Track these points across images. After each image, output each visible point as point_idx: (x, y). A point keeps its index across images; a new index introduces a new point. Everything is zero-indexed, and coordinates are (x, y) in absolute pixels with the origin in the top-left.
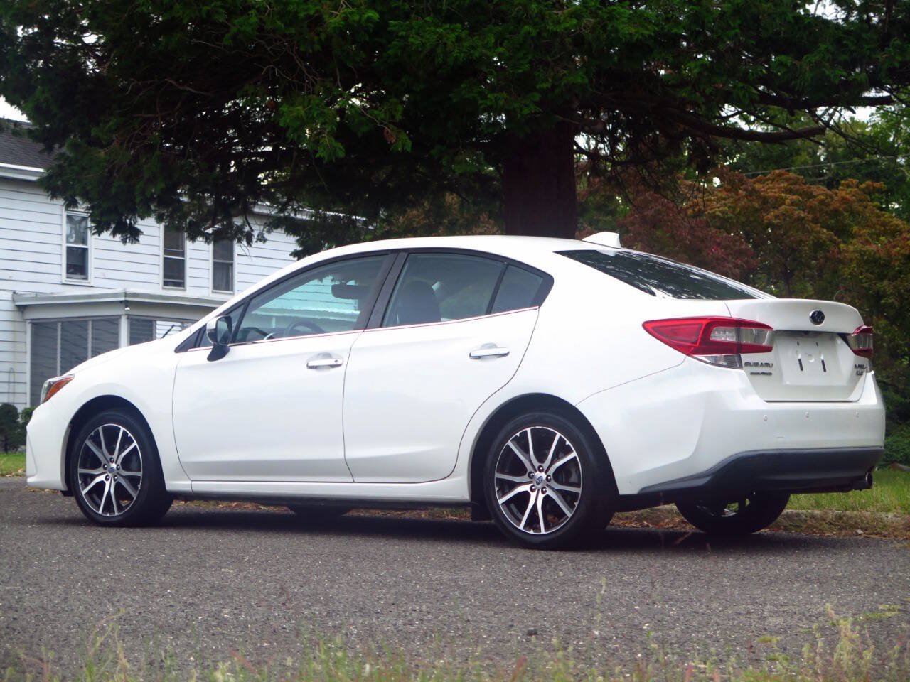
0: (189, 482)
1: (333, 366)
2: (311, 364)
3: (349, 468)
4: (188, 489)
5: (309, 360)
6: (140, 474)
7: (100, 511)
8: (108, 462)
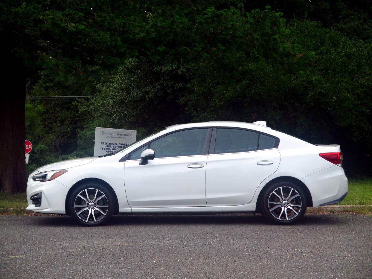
0: (131, 209)
1: (200, 167)
2: (189, 166)
3: (206, 202)
4: (130, 211)
5: (188, 165)
6: (107, 206)
7: (87, 221)
8: (89, 203)
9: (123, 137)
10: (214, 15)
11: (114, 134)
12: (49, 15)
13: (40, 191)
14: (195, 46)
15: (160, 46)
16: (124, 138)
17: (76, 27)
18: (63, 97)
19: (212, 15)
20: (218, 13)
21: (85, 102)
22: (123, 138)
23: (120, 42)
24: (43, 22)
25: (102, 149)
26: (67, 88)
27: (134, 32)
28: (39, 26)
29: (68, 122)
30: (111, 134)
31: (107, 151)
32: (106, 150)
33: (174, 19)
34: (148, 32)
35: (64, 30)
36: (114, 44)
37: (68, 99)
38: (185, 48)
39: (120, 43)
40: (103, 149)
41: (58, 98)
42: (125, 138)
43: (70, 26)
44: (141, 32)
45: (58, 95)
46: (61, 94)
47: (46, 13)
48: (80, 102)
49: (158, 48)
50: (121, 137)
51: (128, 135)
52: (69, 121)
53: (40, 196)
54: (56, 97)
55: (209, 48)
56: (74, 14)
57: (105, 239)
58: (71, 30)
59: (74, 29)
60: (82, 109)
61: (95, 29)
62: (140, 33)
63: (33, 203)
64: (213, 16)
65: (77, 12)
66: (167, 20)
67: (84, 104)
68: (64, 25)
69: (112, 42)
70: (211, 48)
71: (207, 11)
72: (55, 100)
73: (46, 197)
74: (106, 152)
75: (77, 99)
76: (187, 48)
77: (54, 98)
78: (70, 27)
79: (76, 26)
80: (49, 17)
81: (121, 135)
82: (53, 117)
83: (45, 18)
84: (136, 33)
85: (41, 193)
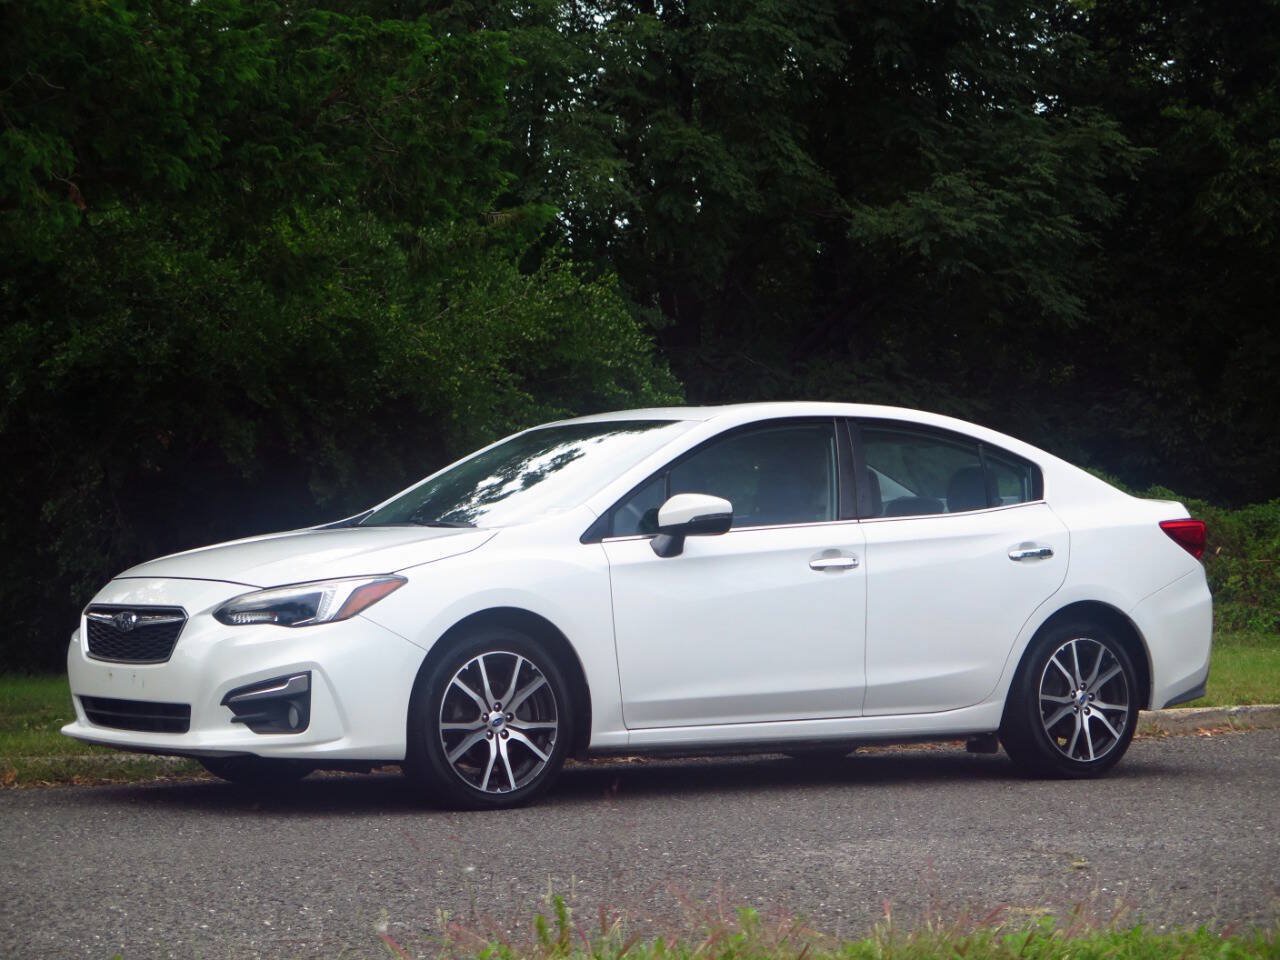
0: (627, 732)
6: (554, 725)
7: (484, 787)
8: (490, 711)
13: (305, 664)
53: (304, 688)
63: (234, 721)
73: (332, 690)
85: (309, 674)
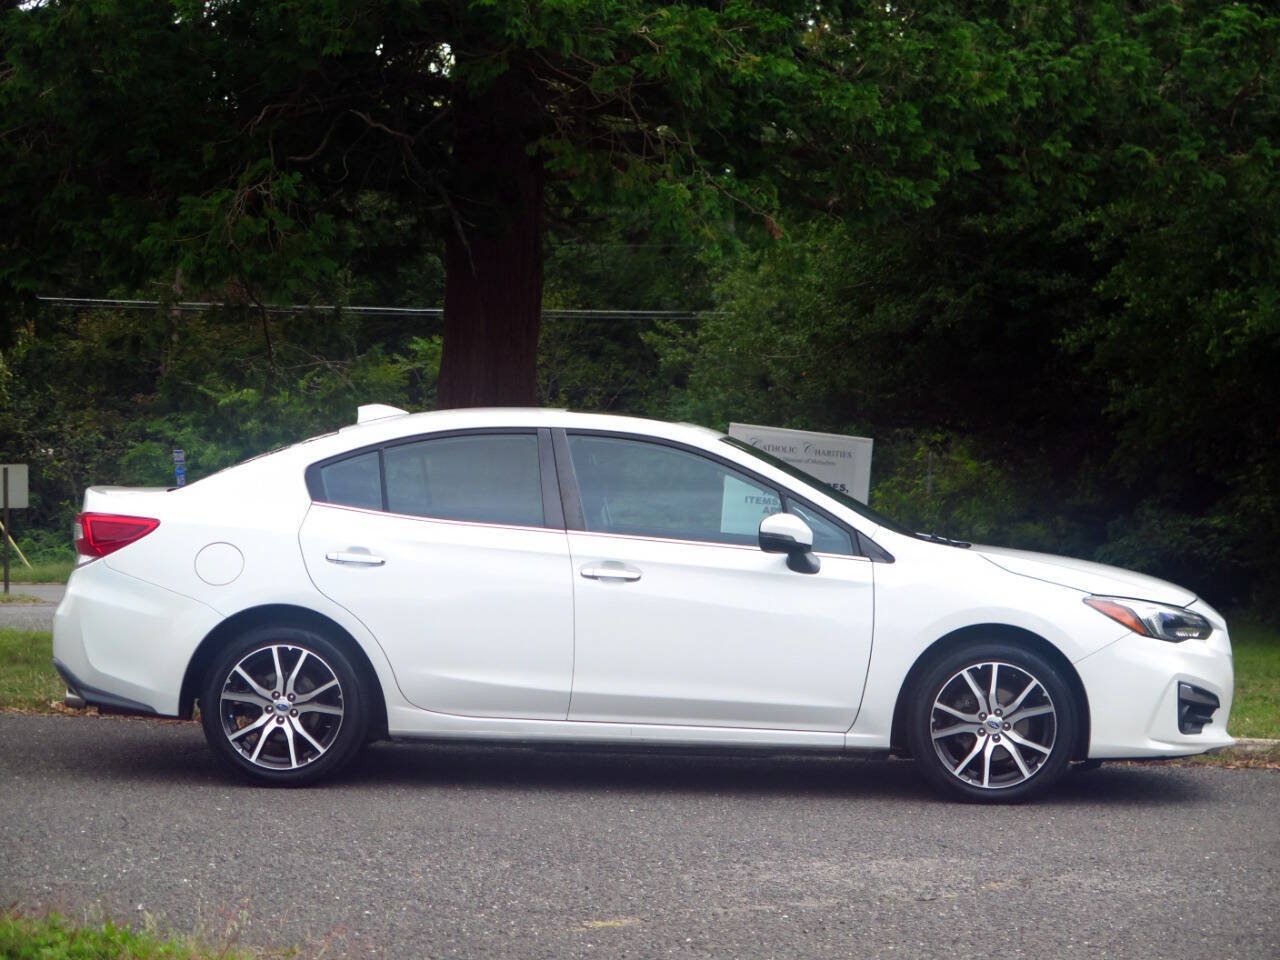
9: (824, 459)
10: (1251, 34)
11: (791, 450)
12: (669, 22)
14: (1177, 145)
15: (1049, 139)
16: (829, 463)
17: (765, 66)
18: (580, 311)
19: (1241, 31)
20: (1265, 23)
21: (684, 335)
22: (823, 463)
23: (918, 123)
24: (648, 49)
25: (749, 500)
26: (593, 281)
27: (964, 85)
28: (635, 61)
29: (597, 398)
30: (784, 449)
31: (766, 508)
32: (765, 505)
33: (1107, 43)
34: (1013, 88)
35: (721, 78)
36: (893, 128)
37: (595, 321)
38: (1137, 149)
39: (914, 125)
40: (754, 500)
41: (565, 316)
42: (833, 464)
43: (740, 65)
44: (989, 86)
45: (566, 306)
46: (574, 304)
47: (660, 15)
48: (667, 334)
49: (1046, 146)
50: (818, 458)
51: (843, 455)
52: (600, 394)
54: (557, 313)
55: (1223, 152)
56: (755, 20)
57: (906, 860)
58: (748, 79)
59: (756, 76)
60: (670, 358)
61: (827, 74)
62: (987, 90)
64: (1246, 35)
65: (767, 12)
66: (1077, 47)
67: (681, 340)
68: (720, 59)
69: (888, 123)
70: (1228, 152)
71: (1218, 16)
72: (554, 321)
74: (764, 512)
75: (660, 324)
76: (1146, 151)
77: (551, 314)
78: (740, 67)
79: (764, 62)
80: (671, 28)
81: (818, 452)
82: (545, 382)
83: (658, 32)
84: (975, 91)
